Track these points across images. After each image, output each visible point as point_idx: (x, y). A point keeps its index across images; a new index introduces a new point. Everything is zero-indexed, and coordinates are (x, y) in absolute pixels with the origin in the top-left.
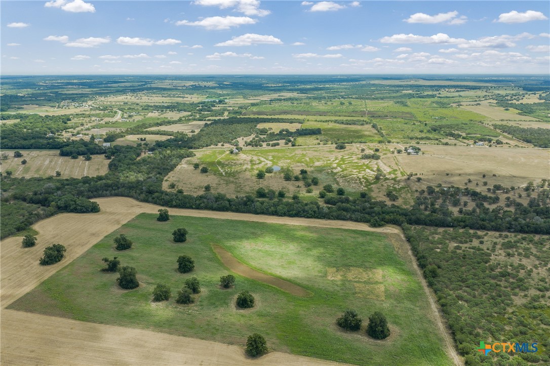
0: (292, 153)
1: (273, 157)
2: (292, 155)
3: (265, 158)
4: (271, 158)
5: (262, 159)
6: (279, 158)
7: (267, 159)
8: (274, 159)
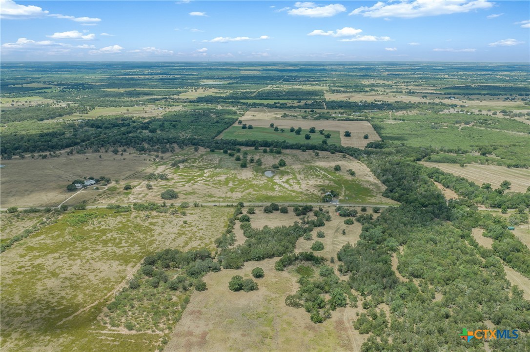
0: (247, 194)
1: (273, 190)
2: (248, 191)
3: (284, 187)
4: (277, 188)
5: (287, 186)
6: (265, 187)
7: (281, 186)
8: (272, 186)
